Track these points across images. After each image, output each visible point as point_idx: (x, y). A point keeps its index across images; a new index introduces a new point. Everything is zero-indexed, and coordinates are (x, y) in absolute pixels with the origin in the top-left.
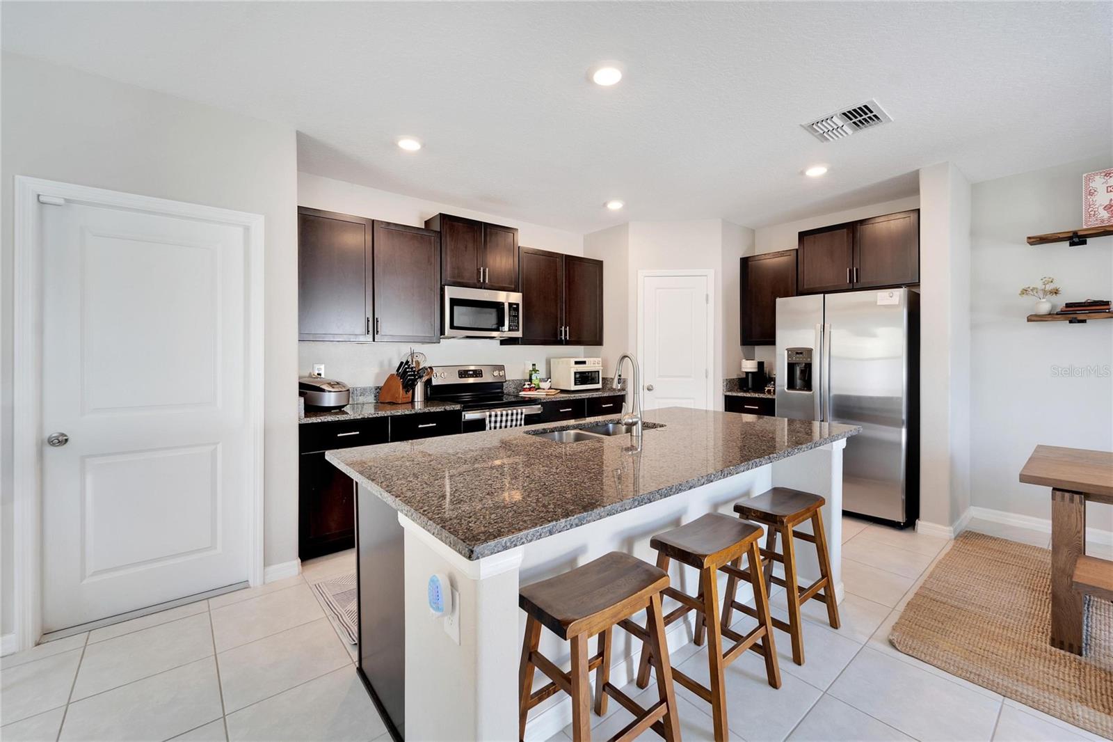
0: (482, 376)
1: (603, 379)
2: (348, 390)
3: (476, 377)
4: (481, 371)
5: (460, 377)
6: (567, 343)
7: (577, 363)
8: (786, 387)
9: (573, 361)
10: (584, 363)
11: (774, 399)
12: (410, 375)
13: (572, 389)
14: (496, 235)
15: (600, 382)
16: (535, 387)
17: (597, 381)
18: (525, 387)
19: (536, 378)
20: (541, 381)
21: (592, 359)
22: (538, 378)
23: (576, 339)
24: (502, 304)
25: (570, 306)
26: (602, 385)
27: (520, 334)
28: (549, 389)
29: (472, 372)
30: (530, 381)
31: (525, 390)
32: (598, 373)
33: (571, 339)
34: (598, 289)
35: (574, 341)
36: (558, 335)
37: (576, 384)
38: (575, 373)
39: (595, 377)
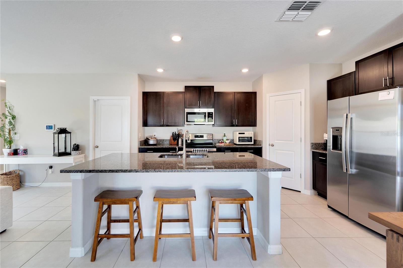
0: (203, 138)
1: (254, 140)
2: (157, 140)
3: (201, 137)
4: (203, 136)
5: (195, 138)
6: (237, 126)
7: (239, 133)
8: (331, 148)
9: (238, 133)
10: (244, 133)
11: (327, 154)
12: (174, 136)
13: (237, 144)
14: (205, 89)
15: (252, 142)
16: (223, 142)
17: (251, 141)
18: (220, 142)
19: (225, 139)
20: (227, 140)
21: (248, 132)
22: (226, 139)
23: (241, 124)
24: (205, 113)
25: (238, 112)
26: (252, 143)
27: (213, 123)
28: (229, 143)
29: (200, 136)
30: (223, 140)
31: (219, 143)
32: (251, 138)
33: (238, 124)
34: (253, 103)
35: (241, 125)
36: (232, 123)
37: (239, 142)
38: (239, 138)
39: (250, 139)
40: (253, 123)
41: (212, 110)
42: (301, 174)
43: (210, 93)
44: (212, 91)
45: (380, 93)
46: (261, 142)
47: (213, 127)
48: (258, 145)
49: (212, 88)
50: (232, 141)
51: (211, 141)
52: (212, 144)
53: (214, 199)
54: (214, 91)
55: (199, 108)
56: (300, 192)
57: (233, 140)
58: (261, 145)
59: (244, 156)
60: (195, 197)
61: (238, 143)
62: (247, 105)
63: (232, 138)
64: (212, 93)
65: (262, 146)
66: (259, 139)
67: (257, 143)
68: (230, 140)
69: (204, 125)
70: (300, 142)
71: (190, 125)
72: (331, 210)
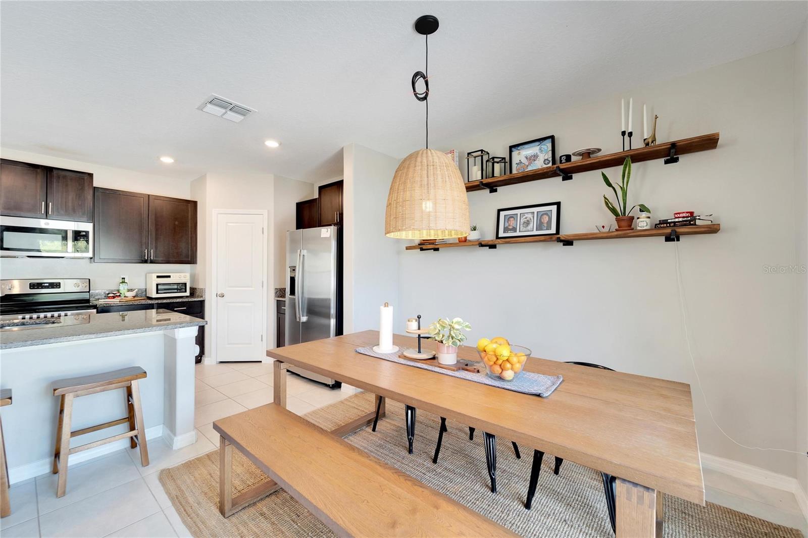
1: (191, 288)
3: (53, 288)
5: (31, 288)
6: (152, 262)
7: (158, 277)
8: (289, 293)
9: (155, 276)
10: (170, 276)
11: (285, 301)
13: (154, 297)
14: (65, 177)
15: (186, 291)
16: (120, 295)
17: (184, 290)
18: (109, 295)
19: (123, 289)
20: (129, 290)
21: (179, 274)
22: (126, 288)
23: (164, 259)
24: (66, 232)
25: (156, 234)
26: (188, 294)
27: (90, 254)
28: (134, 297)
29: (48, 285)
30: (118, 291)
31: (109, 298)
32: (185, 284)
33: (157, 259)
34: (190, 221)
35: (162, 260)
36: (142, 255)
37: (157, 293)
38: (157, 285)
39: (182, 287)
40: (189, 258)
41: (87, 227)
42: (262, 336)
43: (82, 189)
44: (86, 184)
45: (322, 230)
46: (203, 290)
47: (90, 263)
48: (198, 297)
49: (86, 177)
50: (142, 293)
51: (86, 296)
52: (88, 301)
53: (61, 391)
54: (94, 186)
55: (47, 218)
56: (261, 362)
57: (146, 290)
58: (202, 297)
59: (169, 320)
60: (10, 398)
61: (154, 295)
62: (177, 223)
63: (143, 287)
64: (86, 188)
65: (205, 298)
66: (200, 286)
67: (197, 294)
68: (137, 290)
69: (61, 259)
70: (261, 288)
71: (15, 257)
72: (289, 375)
